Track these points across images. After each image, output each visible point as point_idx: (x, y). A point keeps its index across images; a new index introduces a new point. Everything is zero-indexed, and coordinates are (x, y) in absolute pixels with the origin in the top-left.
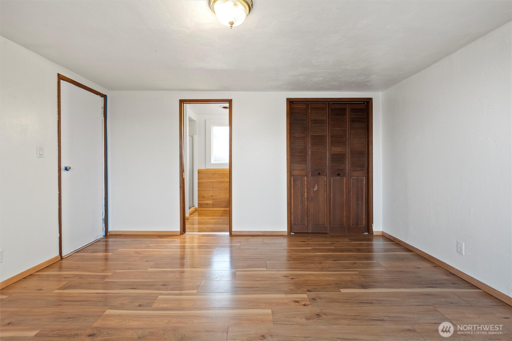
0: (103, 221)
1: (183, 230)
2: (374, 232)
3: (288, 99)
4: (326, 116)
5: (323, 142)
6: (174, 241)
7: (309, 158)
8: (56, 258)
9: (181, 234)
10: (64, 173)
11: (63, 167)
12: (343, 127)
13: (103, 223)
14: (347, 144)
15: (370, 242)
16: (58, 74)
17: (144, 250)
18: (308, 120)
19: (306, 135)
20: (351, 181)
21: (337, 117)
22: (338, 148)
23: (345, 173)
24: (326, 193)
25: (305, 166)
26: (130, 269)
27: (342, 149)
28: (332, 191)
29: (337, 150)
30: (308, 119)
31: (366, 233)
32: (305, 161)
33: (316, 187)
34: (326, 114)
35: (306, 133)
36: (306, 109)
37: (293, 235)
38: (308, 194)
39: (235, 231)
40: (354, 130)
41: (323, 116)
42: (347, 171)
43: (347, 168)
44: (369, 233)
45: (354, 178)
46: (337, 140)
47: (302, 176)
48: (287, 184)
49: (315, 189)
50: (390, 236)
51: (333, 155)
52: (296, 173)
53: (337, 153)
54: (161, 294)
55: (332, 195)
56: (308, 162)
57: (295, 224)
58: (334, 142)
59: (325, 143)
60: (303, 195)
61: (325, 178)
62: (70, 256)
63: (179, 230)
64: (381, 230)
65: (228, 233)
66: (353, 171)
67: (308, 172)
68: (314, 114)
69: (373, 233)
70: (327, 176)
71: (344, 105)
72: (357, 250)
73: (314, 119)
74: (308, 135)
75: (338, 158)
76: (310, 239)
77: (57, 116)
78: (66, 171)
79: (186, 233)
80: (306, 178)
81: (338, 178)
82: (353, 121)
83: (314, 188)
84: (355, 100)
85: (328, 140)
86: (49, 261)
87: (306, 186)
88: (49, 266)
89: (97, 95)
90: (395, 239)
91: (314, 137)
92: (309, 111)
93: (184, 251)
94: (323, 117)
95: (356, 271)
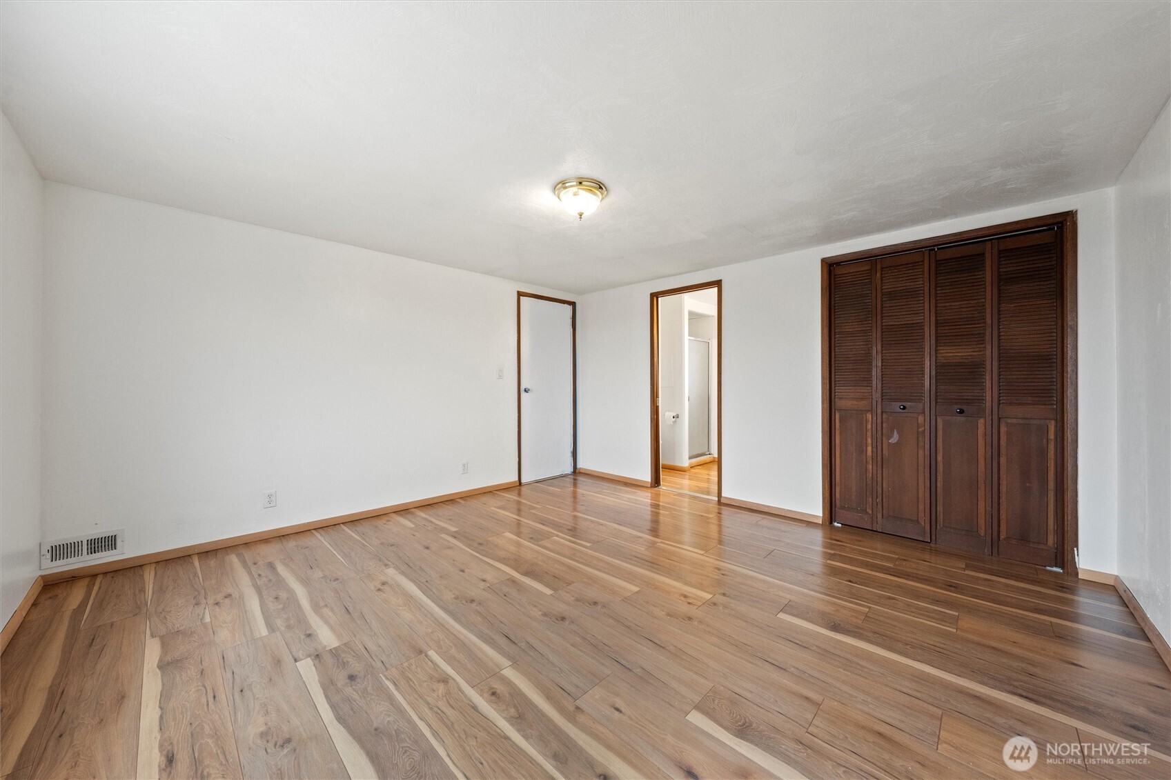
1: (656, 481)
2: (1079, 571)
3: (823, 261)
4: (922, 279)
5: (915, 338)
6: (636, 492)
7: (876, 372)
8: (515, 482)
9: (651, 487)
10: (523, 395)
11: (522, 388)
12: (976, 298)
13: (571, 457)
14: (988, 337)
16: (518, 292)
17: (596, 495)
18: (874, 295)
19: (870, 325)
20: (1003, 429)
21: (955, 276)
22: (958, 351)
23: (983, 410)
24: (921, 452)
25: (867, 391)
26: (559, 507)
27: (972, 350)
28: (941, 449)
29: (957, 353)
30: (874, 292)
32: (866, 380)
33: (895, 436)
34: (921, 276)
35: (870, 322)
36: (869, 271)
37: (838, 527)
38: (875, 450)
39: (726, 498)
40: (1011, 304)
41: (915, 280)
42: (988, 404)
43: (988, 398)
44: (1060, 570)
45: (1014, 421)
46: (957, 331)
47: (861, 412)
48: (822, 425)
49: (894, 440)
50: (1125, 591)
51: (942, 367)
52: (844, 403)
53: (955, 361)
54: (557, 536)
55: (940, 458)
56: (874, 382)
57: (842, 507)
58: (947, 336)
59: (921, 341)
60: (861, 450)
61: (922, 417)
62: (528, 484)
63: (649, 479)
65: (717, 499)
66: (1008, 403)
67: (874, 403)
68: (891, 280)
69: (1077, 574)
70: (924, 413)
71: (974, 245)
72: (945, 585)
73: (889, 290)
74: (874, 326)
75: (959, 374)
76: (860, 541)
77: (516, 335)
78: (526, 393)
79: (661, 486)
80: (869, 416)
81: (959, 419)
83: (890, 437)
84: (1008, 228)
86: (507, 484)
87: (869, 433)
88: (507, 488)
89: (564, 304)
90: (1132, 599)
91: (890, 330)
92: (878, 275)
93: (658, 513)
94: (913, 283)
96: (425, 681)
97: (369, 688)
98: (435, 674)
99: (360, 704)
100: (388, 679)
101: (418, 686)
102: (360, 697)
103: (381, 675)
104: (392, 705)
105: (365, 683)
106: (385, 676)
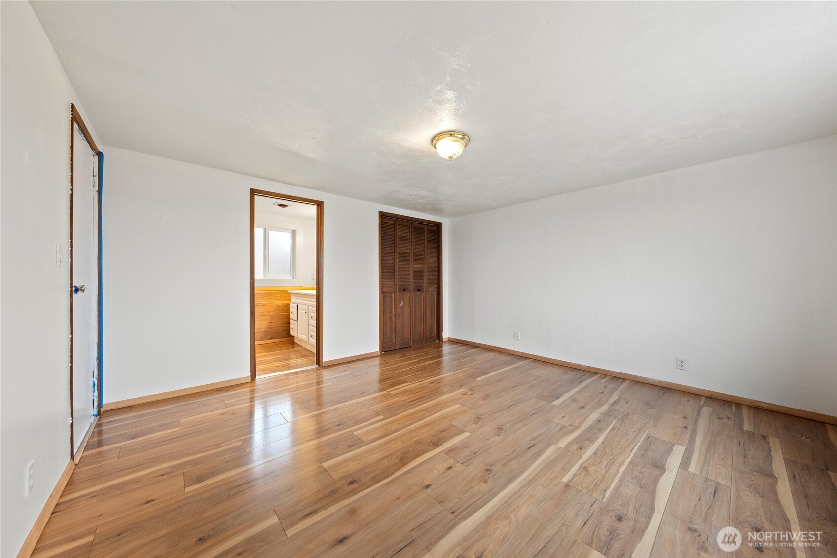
0: (94, 387)
1: (254, 374)
4: (410, 234)
5: (408, 258)
7: (397, 274)
9: (251, 381)
12: (422, 245)
13: (94, 392)
14: (425, 262)
15: (441, 349)
20: (427, 296)
21: (418, 236)
22: (419, 265)
23: (423, 289)
24: (409, 308)
25: (393, 282)
27: (421, 266)
29: (418, 267)
30: (396, 235)
31: (437, 341)
32: (393, 277)
33: (402, 303)
34: (410, 232)
35: (394, 249)
36: (394, 224)
37: (384, 354)
38: (395, 310)
39: (325, 362)
40: (429, 249)
42: (425, 287)
43: (425, 284)
44: (440, 341)
45: (430, 292)
46: (419, 258)
47: (391, 292)
49: (401, 305)
50: (457, 340)
51: (415, 271)
52: (386, 289)
53: (418, 269)
56: (396, 278)
57: (384, 343)
58: (416, 259)
59: (409, 260)
61: (409, 294)
63: (247, 376)
64: (448, 337)
65: (316, 366)
66: (429, 286)
67: (395, 288)
68: (401, 231)
69: (443, 340)
70: (410, 291)
74: (396, 251)
75: (418, 274)
79: (257, 378)
80: (394, 294)
81: (418, 293)
82: (429, 241)
83: (400, 303)
84: (431, 222)
85: (412, 256)
87: (394, 302)
90: (462, 341)
91: (401, 254)
94: (408, 234)
95: (468, 366)
96: (592, 476)
97: (620, 504)
98: (583, 473)
99: (634, 503)
100: (604, 496)
101: (598, 479)
102: (629, 505)
103: (604, 501)
104: (621, 487)
105: (617, 508)
106: (603, 499)
